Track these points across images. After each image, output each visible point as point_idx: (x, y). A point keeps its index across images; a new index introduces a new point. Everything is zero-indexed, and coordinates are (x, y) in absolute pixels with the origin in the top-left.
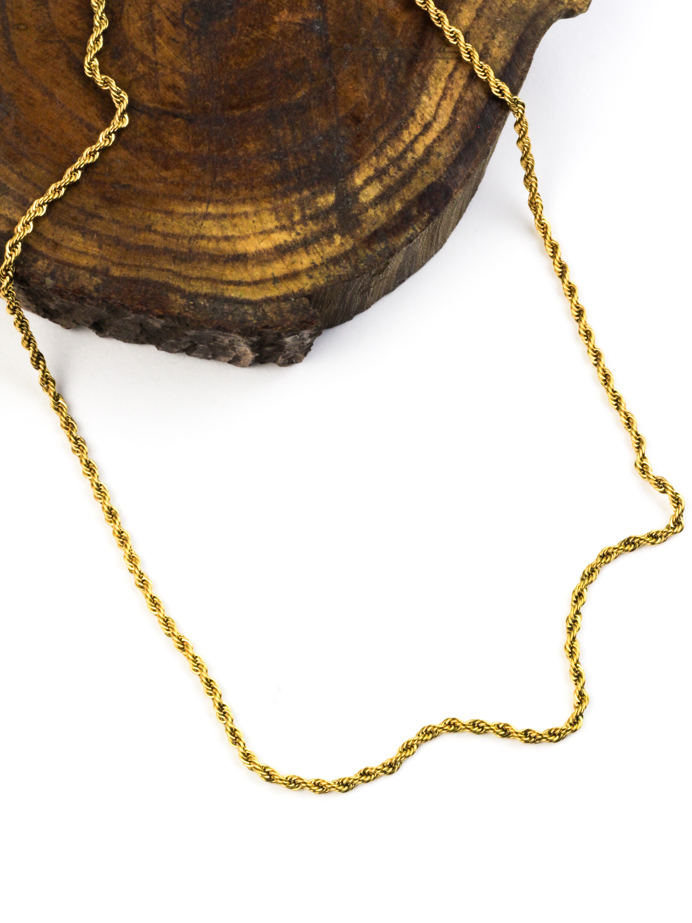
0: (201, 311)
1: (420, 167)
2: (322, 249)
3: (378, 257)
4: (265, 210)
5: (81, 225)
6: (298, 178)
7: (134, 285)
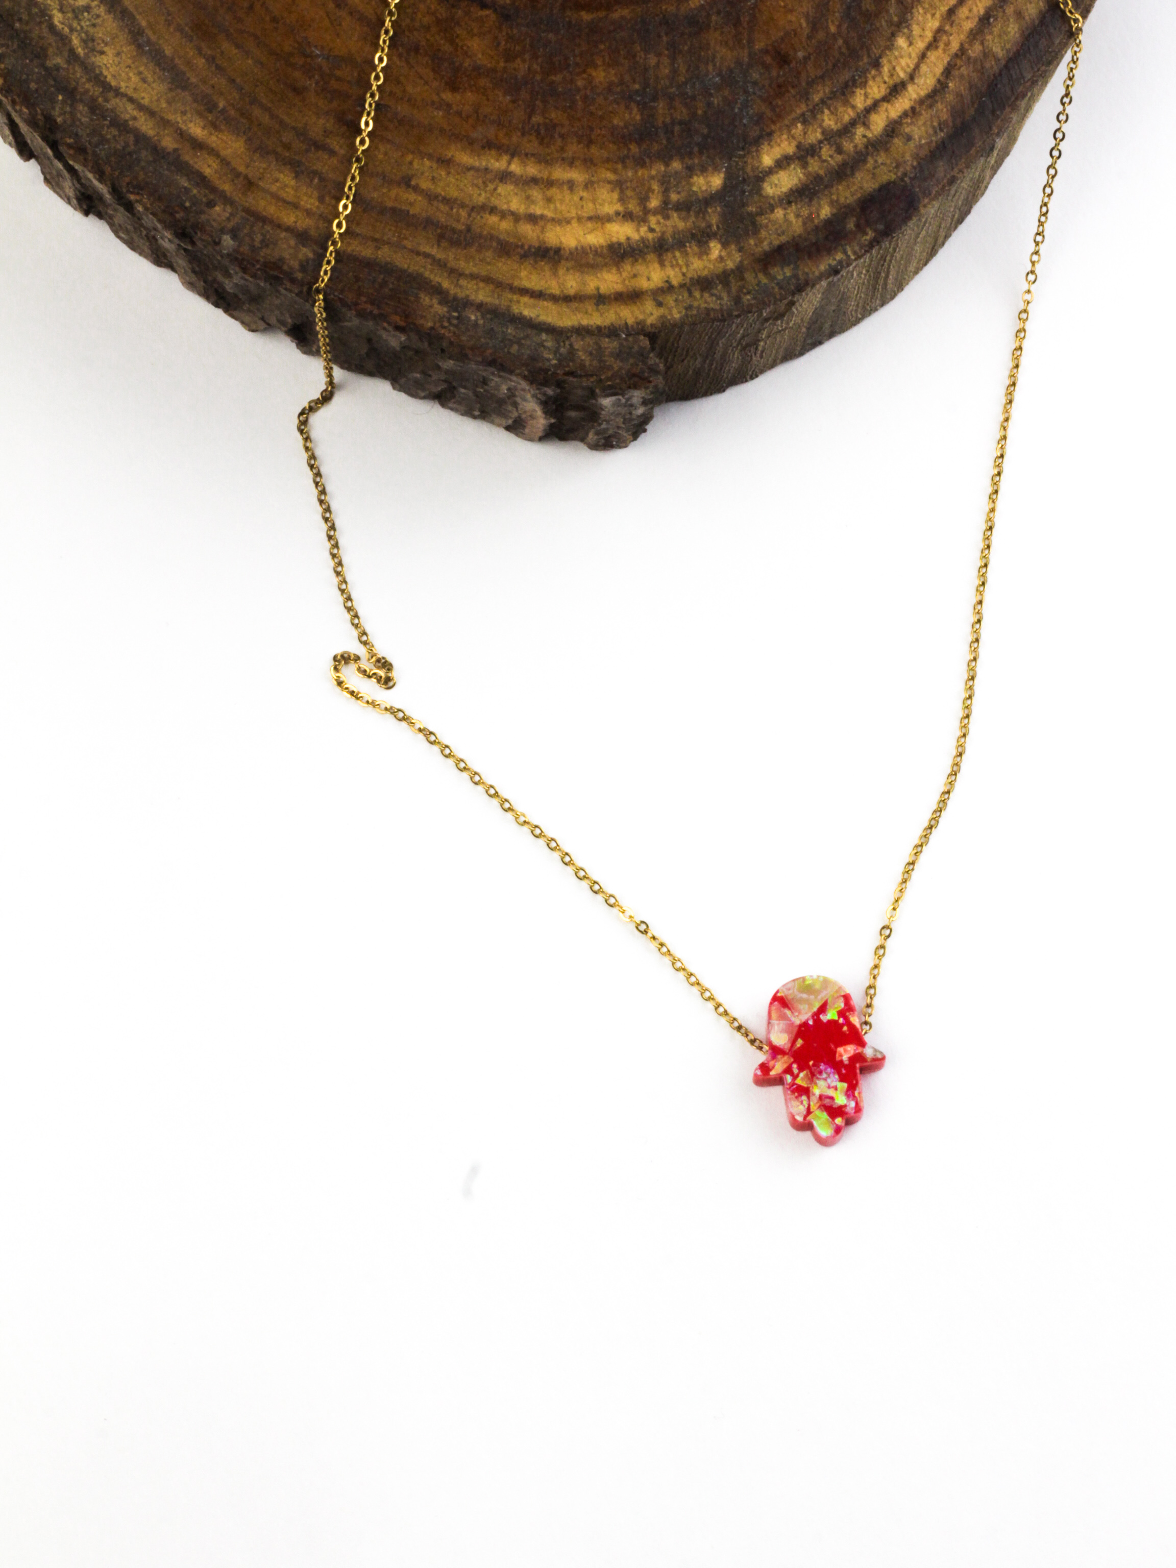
0: (469, 330)
1: (872, 153)
2: (687, 261)
3: (776, 290)
4: (604, 182)
5: (297, 158)
6: (668, 140)
7: (366, 270)
